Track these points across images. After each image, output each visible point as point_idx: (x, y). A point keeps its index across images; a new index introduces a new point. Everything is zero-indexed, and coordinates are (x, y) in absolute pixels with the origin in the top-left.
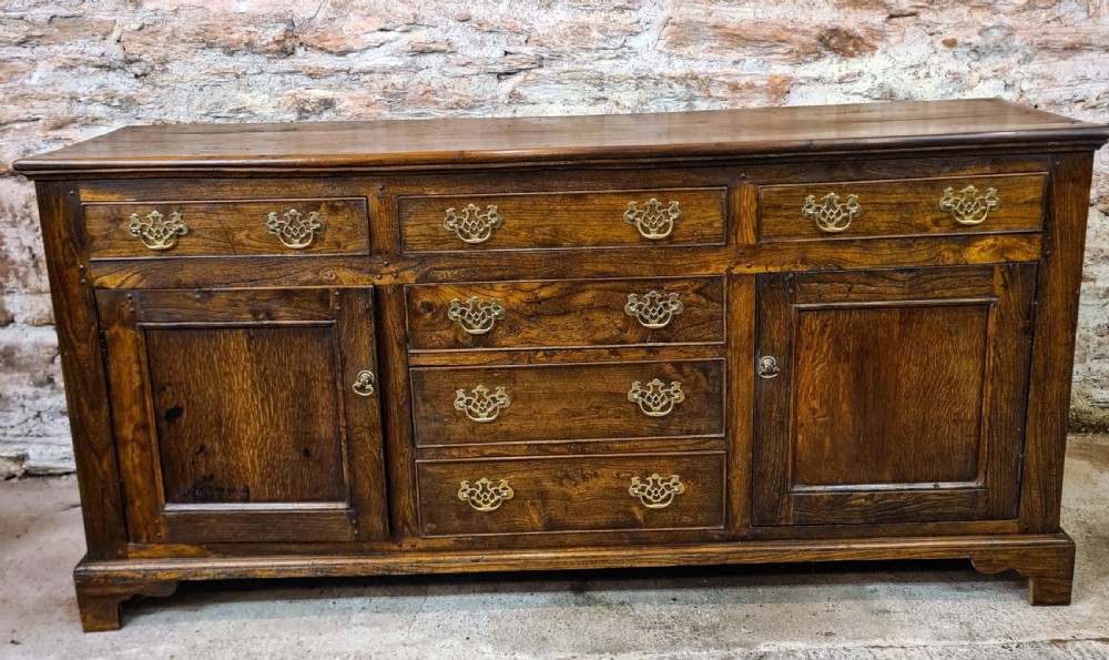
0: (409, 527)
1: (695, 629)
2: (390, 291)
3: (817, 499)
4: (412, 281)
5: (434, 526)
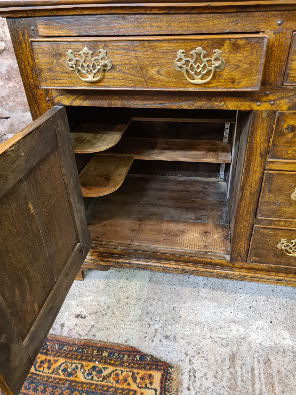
0: (241, 256)
2: (264, 115)
4: (285, 108)
5: (257, 259)
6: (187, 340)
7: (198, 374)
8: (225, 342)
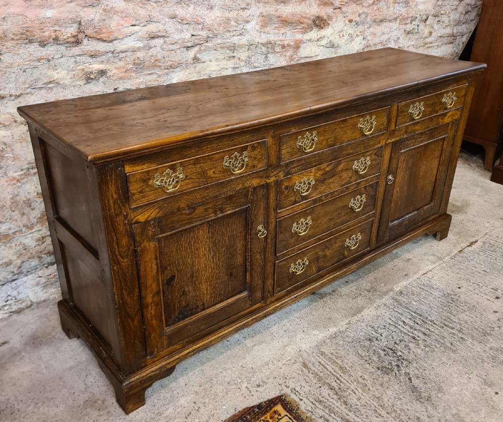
0: (270, 293)
2: (273, 184)
3: (395, 226)
4: (282, 177)
5: (280, 288)
8: (293, 361)
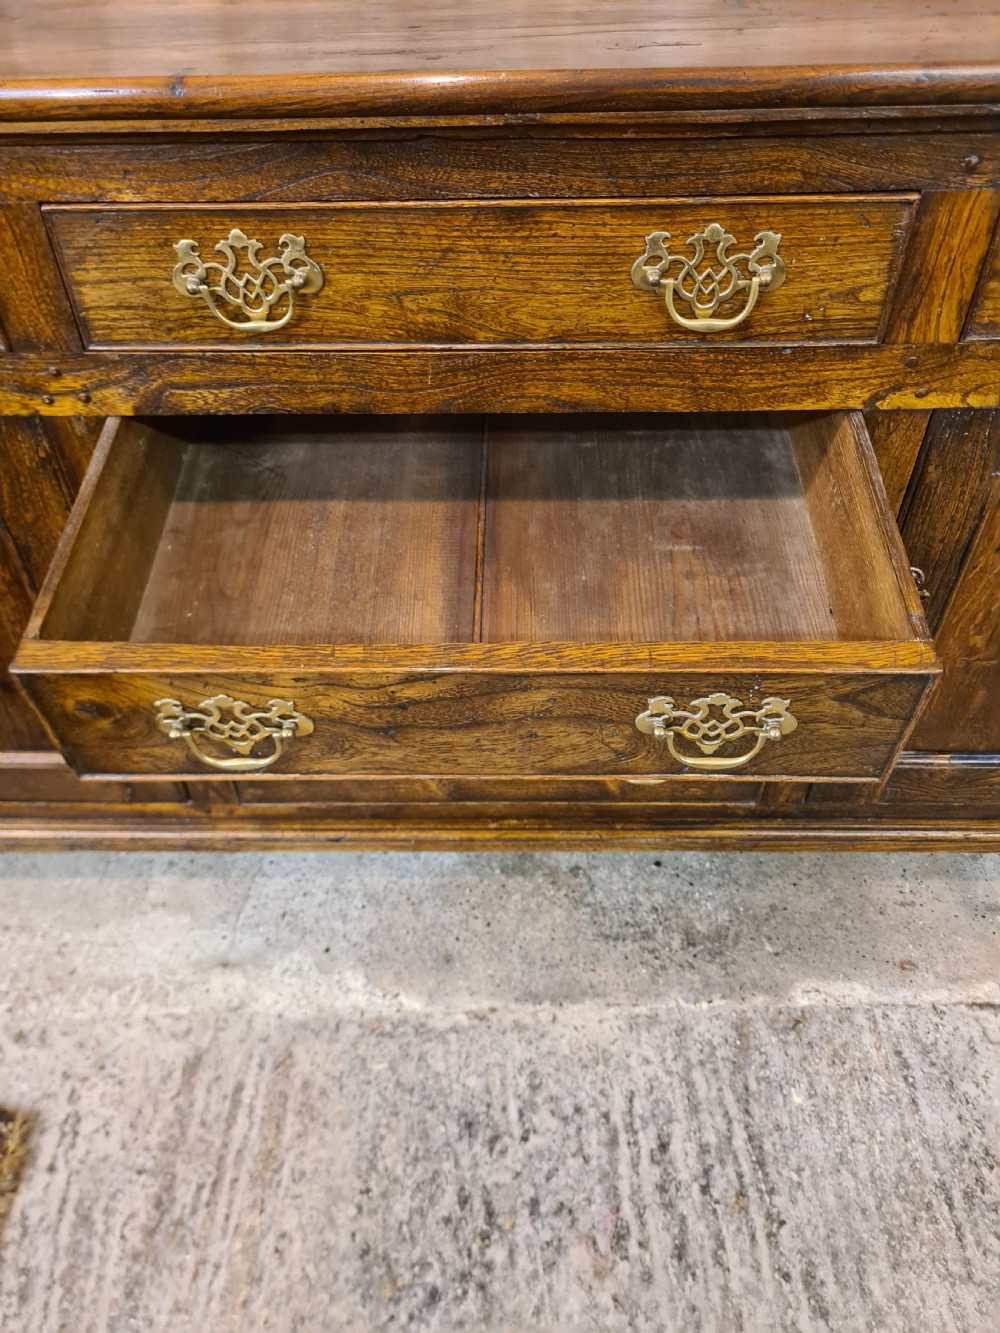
1: (690, 941)
3: (932, 774)
4: (124, 410)
6: (77, 1038)
7: (86, 1127)
